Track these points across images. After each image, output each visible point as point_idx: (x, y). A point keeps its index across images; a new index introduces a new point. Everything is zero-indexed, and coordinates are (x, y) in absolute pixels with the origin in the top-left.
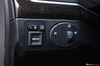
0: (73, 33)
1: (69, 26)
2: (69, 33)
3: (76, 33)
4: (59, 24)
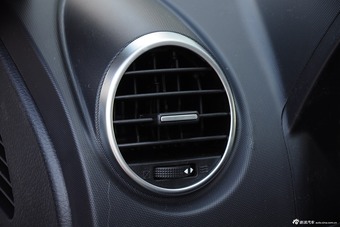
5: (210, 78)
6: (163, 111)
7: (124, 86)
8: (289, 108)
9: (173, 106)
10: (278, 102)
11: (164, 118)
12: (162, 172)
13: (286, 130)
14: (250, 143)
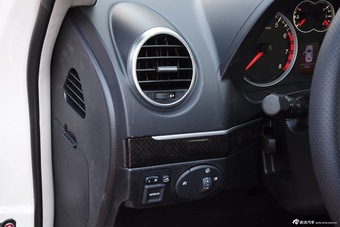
0: (212, 179)
1: (207, 171)
2: (206, 181)
3: (216, 179)
4: (192, 170)
5: (183, 51)
6: (160, 65)
7: (142, 52)
8: (221, 67)
9: (165, 63)
10: (216, 65)
11: (161, 69)
12: (159, 96)
13: (219, 78)
14: (202, 84)
